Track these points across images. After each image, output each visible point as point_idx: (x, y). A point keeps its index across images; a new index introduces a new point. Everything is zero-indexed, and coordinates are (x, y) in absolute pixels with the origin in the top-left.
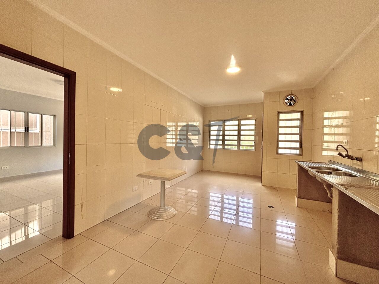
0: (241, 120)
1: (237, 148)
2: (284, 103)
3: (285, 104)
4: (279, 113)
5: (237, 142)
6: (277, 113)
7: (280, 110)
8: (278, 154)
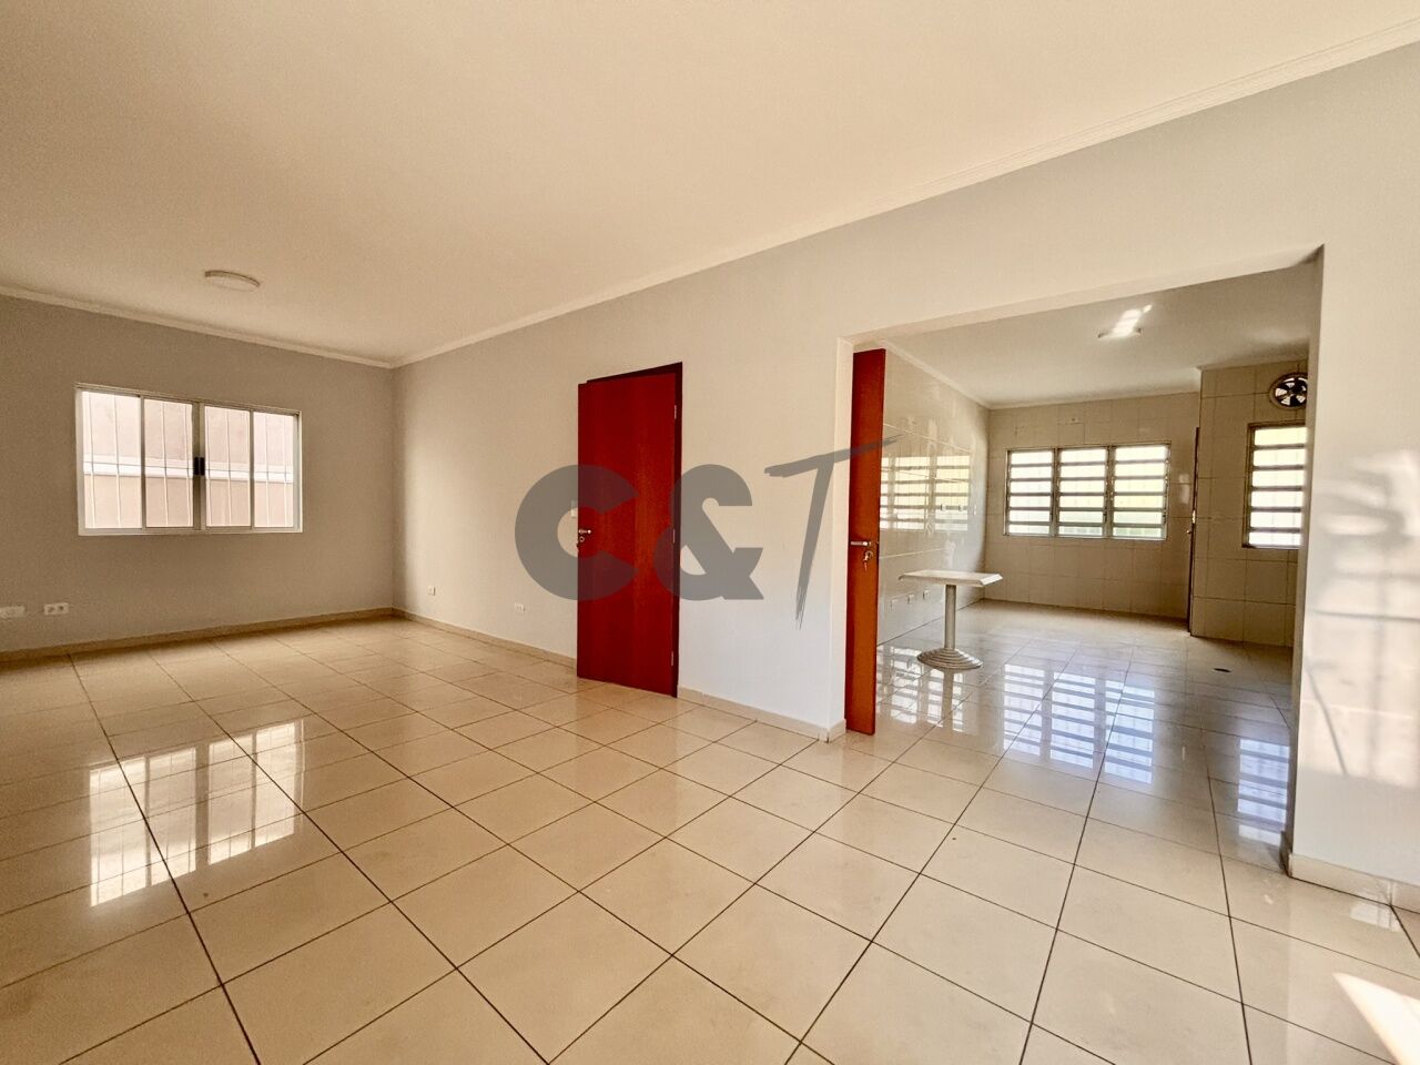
0: (1114, 447)
1: (1101, 534)
2: (1273, 400)
3: (1276, 403)
4: (1252, 428)
5: (1101, 514)
6: (1245, 426)
7: (1259, 420)
8: (1247, 546)
